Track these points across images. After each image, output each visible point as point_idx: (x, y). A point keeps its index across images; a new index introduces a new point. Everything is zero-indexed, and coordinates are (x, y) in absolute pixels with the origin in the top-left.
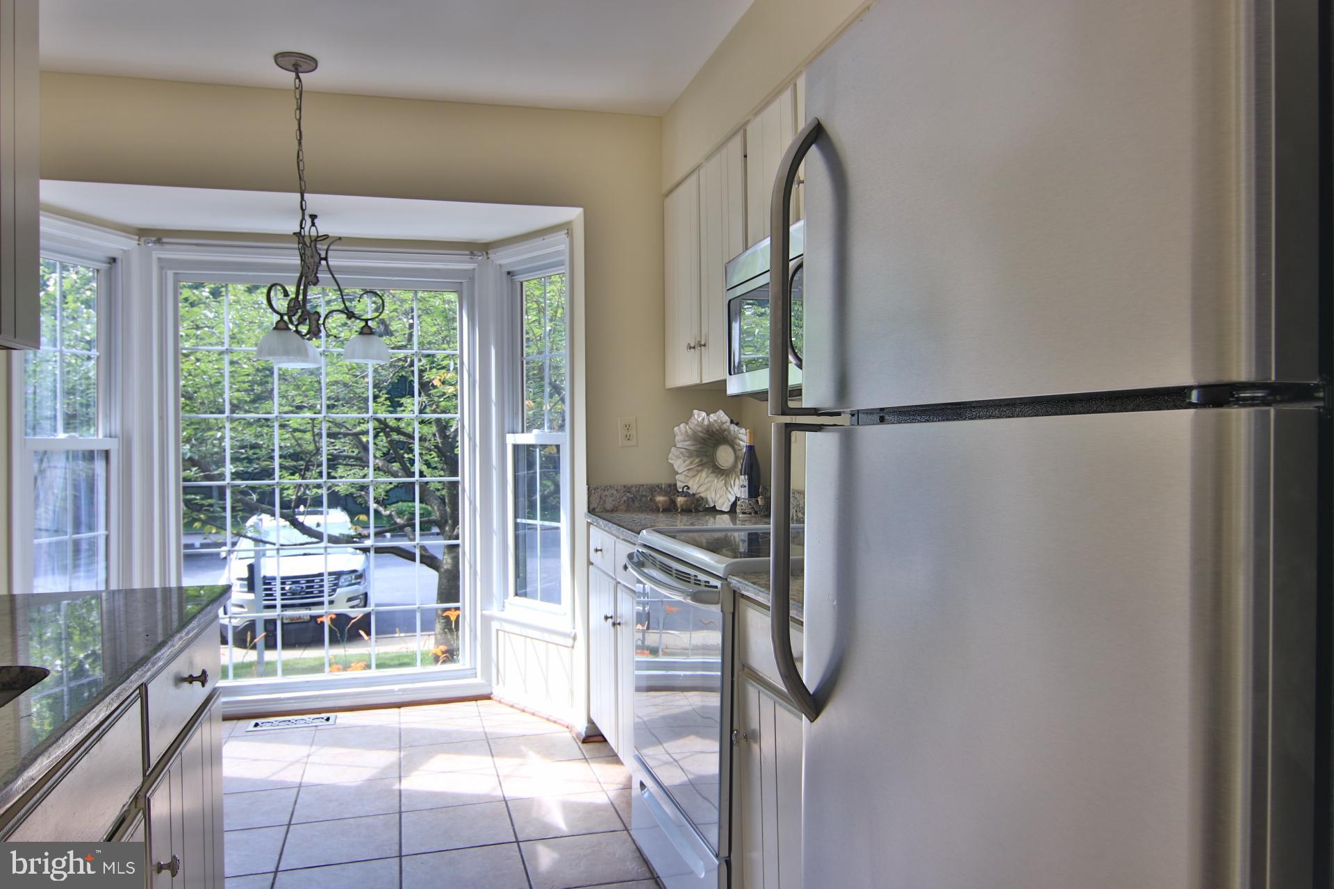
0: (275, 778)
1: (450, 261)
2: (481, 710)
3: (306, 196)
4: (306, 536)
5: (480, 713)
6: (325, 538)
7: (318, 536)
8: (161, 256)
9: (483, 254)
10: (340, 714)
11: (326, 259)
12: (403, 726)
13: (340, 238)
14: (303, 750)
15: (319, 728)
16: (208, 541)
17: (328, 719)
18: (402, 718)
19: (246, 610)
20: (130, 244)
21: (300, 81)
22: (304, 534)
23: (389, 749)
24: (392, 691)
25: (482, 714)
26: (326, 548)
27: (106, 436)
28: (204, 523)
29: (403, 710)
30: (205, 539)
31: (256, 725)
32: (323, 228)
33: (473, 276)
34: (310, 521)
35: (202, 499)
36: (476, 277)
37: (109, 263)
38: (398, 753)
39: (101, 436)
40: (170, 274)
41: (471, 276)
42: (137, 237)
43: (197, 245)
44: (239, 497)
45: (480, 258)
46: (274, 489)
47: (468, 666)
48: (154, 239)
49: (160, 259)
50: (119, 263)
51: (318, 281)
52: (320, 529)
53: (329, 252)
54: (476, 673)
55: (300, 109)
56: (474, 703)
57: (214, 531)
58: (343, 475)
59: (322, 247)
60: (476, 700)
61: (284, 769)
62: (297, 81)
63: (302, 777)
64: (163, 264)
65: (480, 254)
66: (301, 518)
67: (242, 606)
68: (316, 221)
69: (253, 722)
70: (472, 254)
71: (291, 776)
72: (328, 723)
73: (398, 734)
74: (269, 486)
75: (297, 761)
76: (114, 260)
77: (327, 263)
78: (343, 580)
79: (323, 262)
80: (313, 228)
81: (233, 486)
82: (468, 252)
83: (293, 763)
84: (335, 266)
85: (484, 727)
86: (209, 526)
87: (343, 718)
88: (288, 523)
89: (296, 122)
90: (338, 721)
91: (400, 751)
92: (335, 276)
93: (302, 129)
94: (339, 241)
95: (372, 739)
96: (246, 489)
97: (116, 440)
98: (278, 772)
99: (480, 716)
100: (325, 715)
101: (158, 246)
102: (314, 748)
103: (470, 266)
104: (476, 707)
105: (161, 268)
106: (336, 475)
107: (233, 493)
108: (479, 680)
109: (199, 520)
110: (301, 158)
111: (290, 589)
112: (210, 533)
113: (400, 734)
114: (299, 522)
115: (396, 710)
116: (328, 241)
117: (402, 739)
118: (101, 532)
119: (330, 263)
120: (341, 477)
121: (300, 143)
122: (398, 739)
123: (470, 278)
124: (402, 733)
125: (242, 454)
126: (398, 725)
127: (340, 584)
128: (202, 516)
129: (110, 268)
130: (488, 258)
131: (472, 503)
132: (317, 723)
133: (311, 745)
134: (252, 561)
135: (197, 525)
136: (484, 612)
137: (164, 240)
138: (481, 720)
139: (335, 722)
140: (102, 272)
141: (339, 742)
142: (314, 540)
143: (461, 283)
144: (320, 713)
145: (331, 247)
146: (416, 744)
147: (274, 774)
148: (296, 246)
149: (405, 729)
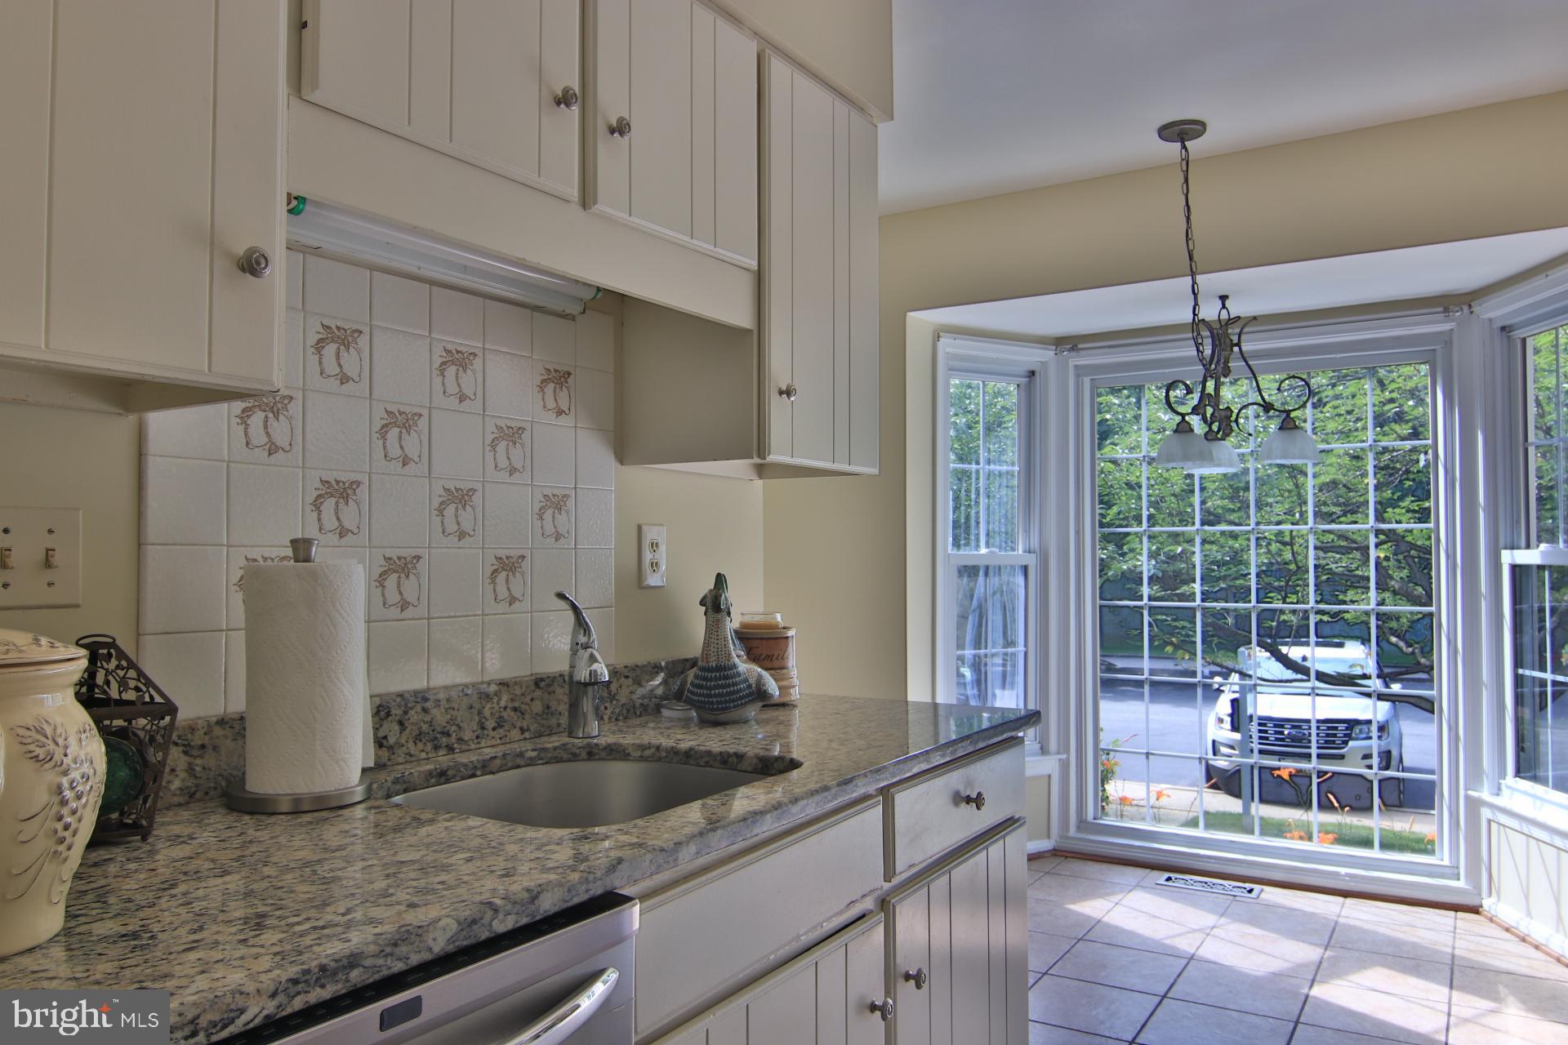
0: (1168, 942)
1: (1416, 324)
2: (1460, 923)
3: (1199, 278)
4: (1290, 672)
5: (1455, 928)
6: (1313, 675)
7: (1305, 671)
8: (1077, 363)
9: (1462, 309)
10: (1267, 889)
11: (1238, 345)
12: (1341, 920)
13: (1255, 318)
14: (1209, 919)
15: (1238, 898)
16: (1179, 668)
17: (1251, 891)
18: (1344, 910)
19: (1237, 752)
20: (1047, 355)
21: (1186, 150)
22: (1288, 668)
23: (1312, 944)
24: (1337, 874)
25: (1458, 931)
26: (1313, 688)
27: (1025, 552)
28: (1176, 647)
29: (1349, 901)
30: (1176, 665)
31: (1169, 879)
32: (1236, 308)
33: (1451, 340)
34: (1295, 653)
35: (1174, 620)
36: (1455, 339)
37: (1029, 377)
38: (1322, 951)
39: (1020, 552)
40: (1087, 381)
41: (1447, 339)
42: (1054, 347)
43: (1110, 347)
44: (1210, 621)
45: (1458, 314)
46: (1250, 613)
47: (1446, 862)
48: (1068, 347)
49: (1076, 366)
50: (1037, 374)
51: (1230, 371)
52: (1307, 664)
53: (1243, 337)
54: (1459, 874)
55: (1186, 180)
56: (1452, 913)
57: (1187, 657)
58: (1354, 599)
59: (1233, 331)
60: (1456, 911)
61: (1180, 935)
62: (1183, 151)
63: (1198, 948)
64: (1080, 371)
65: (1458, 309)
66: (1284, 649)
67: (1232, 747)
68: (1228, 303)
69: (1167, 875)
70: (1446, 310)
71: (1186, 945)
72: (1249, 895)
73: (1331, 929)
74: (1246, 609)
75: (1199, 930)
76: (1033, 373)
77: (1240, 349)
78: (1357, 731)
79: (1236, 349)
80: (1224, 312)
81: (1204, 609)
82: (1441, 309)
83: (1194, 931)
84: (1249, 352)
85: (1454, 948)
86: (1181, 651)
87: (1271, 894)
88: (1268, 654)
89: (1184, 197)
90: (1263, 895)
91: (1326, 949)
92: (1250, 363)
93: (1190, 204)
94: (1254, 322)
95: (1297, 927)
96: (1221, 611)
97: (1034, 555)
98: (1175, 936)
99: (1454, 932)
100: (1248, 886)
101: (1073, 354)
102: (1223, 920)
103: (1446, 327)
104: (1453, 920)
105: (1078, 376)
106: (1345, 599)
107: (1203, 615)
108: (1461, 884)
109: (1172, 643)
110: (1190, 236)
111: (1289, 734)
112: (1183, 659)
113: (1334, 929)
114: (1282, 654)
115: (1340, 899)
116: (1240, 323)
117: (1335, 936)
118: (1021, 648)
119: (1244, 348)
120: (1353, 602)
121: (1188, 219)
122: (1329, 934)
123: (1446, 342)
124: (1337, 929)
125: (1213, 571)
126: (1335, 918)
127: (1353, 735)
128: (1174, 639)
129: (1030, 382)
130: (1472, 312)
131: (1452, 642)
132: (1237, 892)
133: (1222, 916)
134: (1237, 695)
135: (1169, 649)
136: (1470, 792)
137: (1080, 346)
138: (1454, 938)
139: (1258, 897)
140: (1022, 387)
141: (1254, 921)
142: (1299, 676)
143: (1434, 350)
144: (1244, 882)
145: (1246, 330)
146: (1350, 946)
147: (1169, 937)
148: (1190, 335)
149: (1344, 924)
